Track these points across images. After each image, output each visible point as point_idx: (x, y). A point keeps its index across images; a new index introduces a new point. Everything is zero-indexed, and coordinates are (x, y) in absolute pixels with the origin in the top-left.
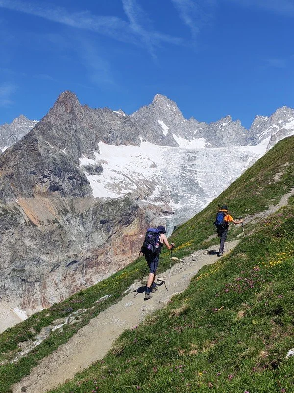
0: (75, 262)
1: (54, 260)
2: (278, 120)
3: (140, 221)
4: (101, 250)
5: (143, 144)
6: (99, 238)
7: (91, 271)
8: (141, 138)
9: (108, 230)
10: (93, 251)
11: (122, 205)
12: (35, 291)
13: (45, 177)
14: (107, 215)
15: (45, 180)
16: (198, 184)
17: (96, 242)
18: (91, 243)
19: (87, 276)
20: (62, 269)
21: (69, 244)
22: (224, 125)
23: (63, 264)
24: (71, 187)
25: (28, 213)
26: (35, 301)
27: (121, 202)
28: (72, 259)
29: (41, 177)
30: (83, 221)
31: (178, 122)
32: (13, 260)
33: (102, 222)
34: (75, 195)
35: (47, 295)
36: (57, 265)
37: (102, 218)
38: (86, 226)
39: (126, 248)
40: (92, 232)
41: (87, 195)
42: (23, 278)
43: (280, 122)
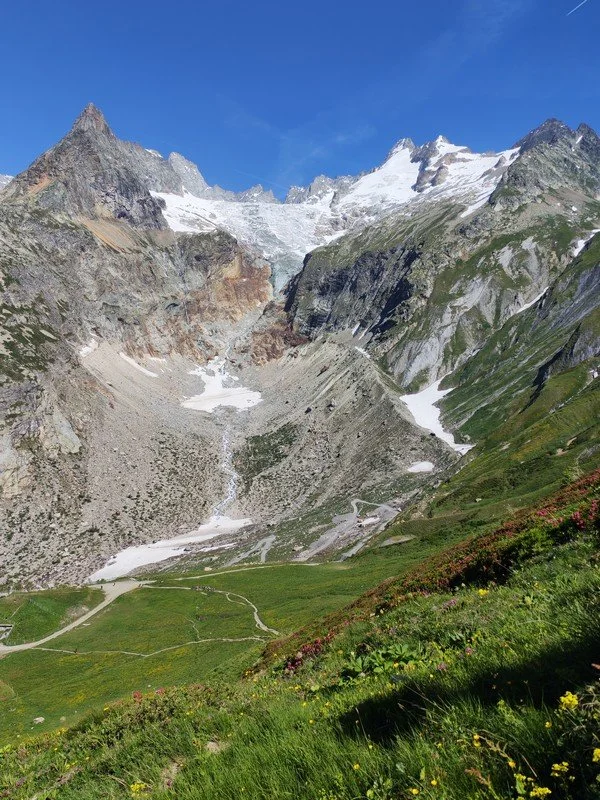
0: (175, 305)
1: (148, 300)
2: (317, 191)
3: (241, 262)
4: (201, 294)
5: (185, 195)
6: (196, 278)
7: (196, 318)
8: (183, 188)
9: (206, 270)
10: (193, 293)
11: (217, 239)
12: (137, 336)
13: (107, 194)
14: (201, 250)
15: (109, 199)
16: (274, 235)
17: (193, 282)
18: (187, 284)
19: (193, 323)
20: (160, 312)
21: (163, 283)
22: (255, 195)
23: (160, 307)
24: (142, 214)
25: (100, 236)
26: (140, 348)
27: (214, 235)
28: (171, 301)
29: (103, 194)
30: (171, 258)
31: (201, 189)
32: (102, 292)
33: (198, 258)
34: (149, 225)
35: (152, 341)
36: (154, 307)
37: (197, 253)
38: (176, 262)
39: (231, 293)
40: (186, 271)
41: (163, 228)
42: (120, 316)
43: (319, 193)
